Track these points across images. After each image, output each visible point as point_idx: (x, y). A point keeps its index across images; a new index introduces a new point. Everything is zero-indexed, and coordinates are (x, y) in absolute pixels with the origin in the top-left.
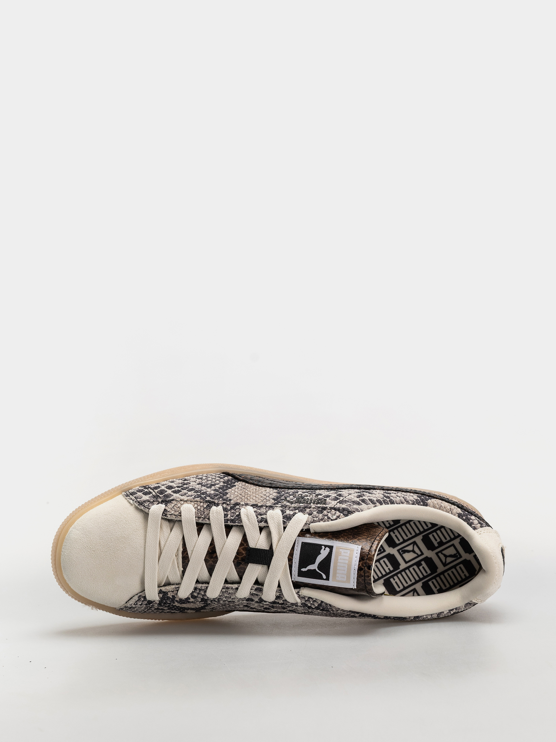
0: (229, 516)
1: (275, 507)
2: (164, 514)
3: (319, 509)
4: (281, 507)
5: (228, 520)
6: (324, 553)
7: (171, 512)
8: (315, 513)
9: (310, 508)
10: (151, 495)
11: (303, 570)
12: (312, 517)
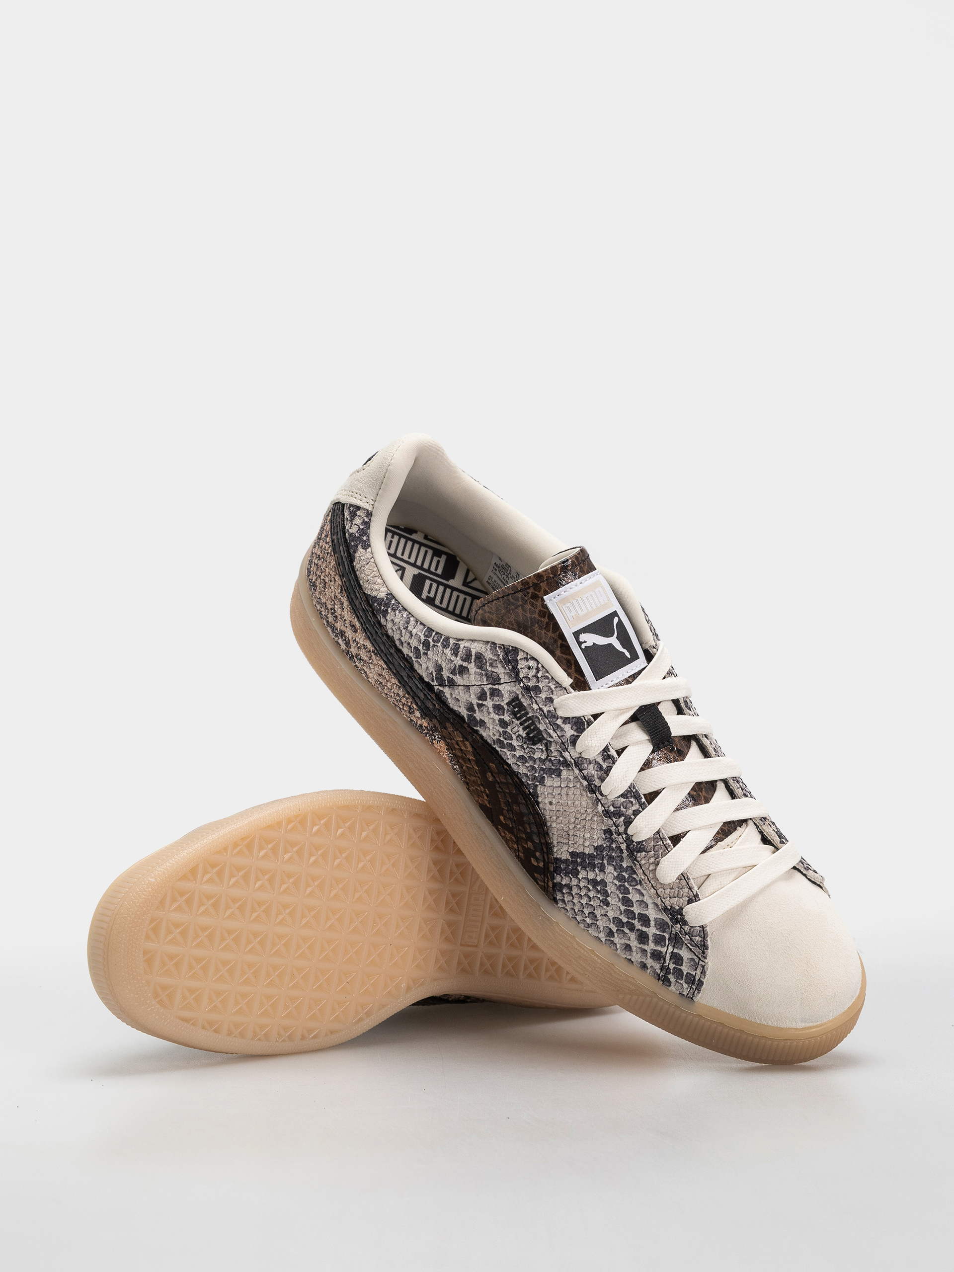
0: (634, 808)
1: (573, 759)
2: (697, 899)
3: (533, 695)
4: (567, 751)
5: (641, 805)
6: (591, 639)
7: (687, 891)
8: (543, 696)
9: (540, 709)
10: (676, 951)
11: (628, 655)
12: (553, 694)
